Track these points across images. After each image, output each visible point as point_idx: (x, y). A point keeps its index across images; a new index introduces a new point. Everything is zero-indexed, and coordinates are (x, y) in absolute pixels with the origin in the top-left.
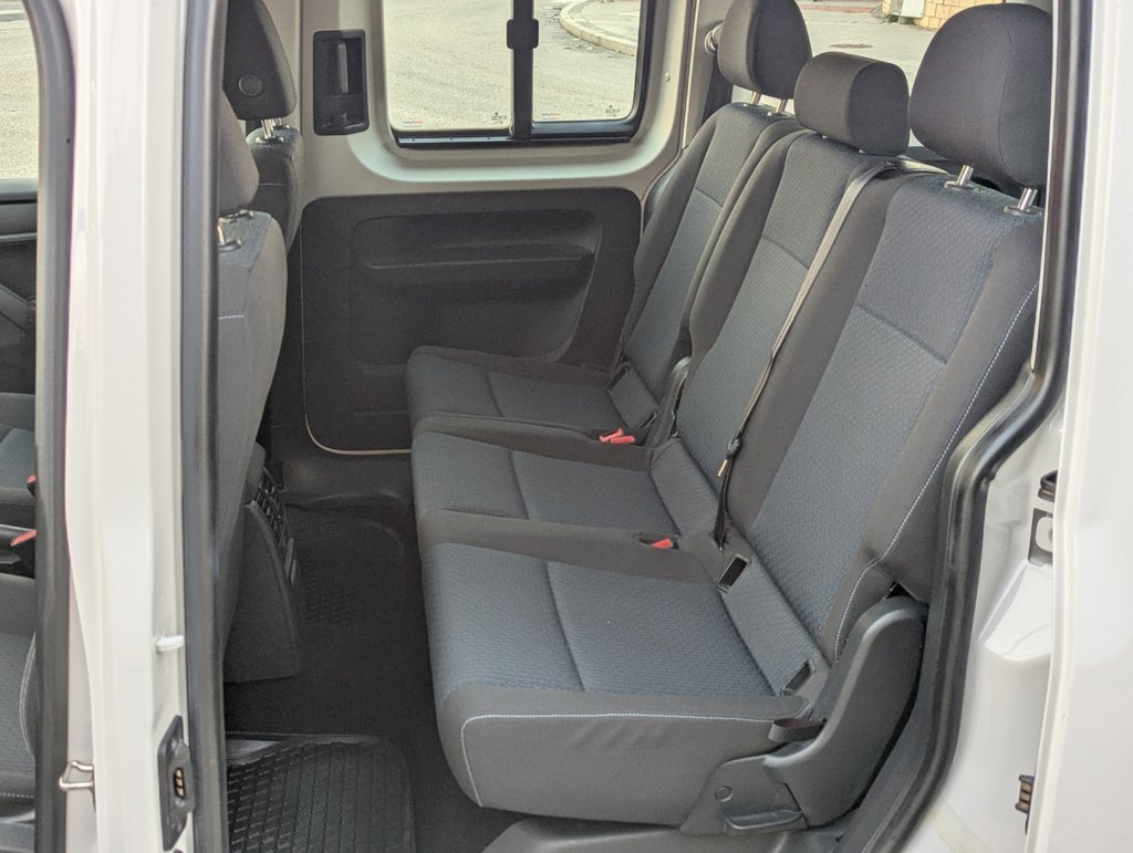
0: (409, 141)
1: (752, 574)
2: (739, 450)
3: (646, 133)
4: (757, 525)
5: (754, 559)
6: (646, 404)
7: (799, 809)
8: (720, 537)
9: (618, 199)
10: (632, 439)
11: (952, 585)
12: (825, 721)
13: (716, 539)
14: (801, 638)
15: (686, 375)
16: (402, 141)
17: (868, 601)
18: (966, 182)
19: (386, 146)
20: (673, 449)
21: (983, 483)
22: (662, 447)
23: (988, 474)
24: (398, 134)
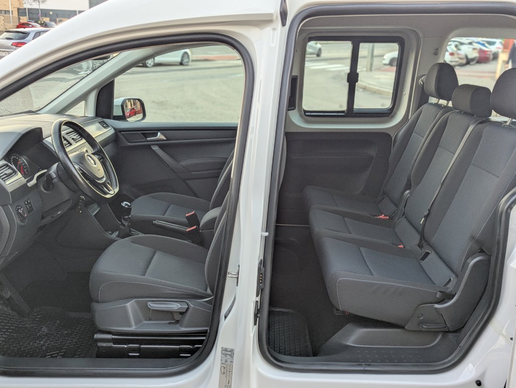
0: (309, 114)
1: (433, 256)
2: (428, 215)
3: (395, 114)
4: (434, 240)
5: (433, 252)
6: (393, 208)
7: (446, 324)
8: (420, 246)
9: (384, 136)
10: (388, 217)
11: (498, 243)
12: (456, 294)
13: (419, 247)
14: (448, 272)
15: (409, 195)
16: (307, 114)
17: (471, 255)
18: (509, 124)
19: (301, 116)
20: (404, 221)
21: (509, 211)
22: (399, 221)
23: (510, 207)
24: (305, 112)
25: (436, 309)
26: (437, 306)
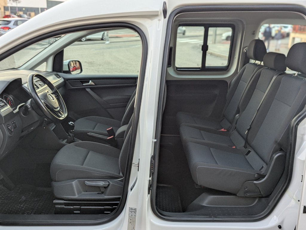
0: (179, 69)
1: (252, 153)
2: (250, 128)
3: (230, 69)
4: (254, 143)
5: (253, 150)
6: (229, 125)
7: (261, 193)
8: (245, 147)
9: (223, 82)
10: (226, 130)
11: (291, 145)
12: (266, 175)
13: (245, 148)
14: (262, 162)
15: (238, 117)
16: (178, 69)
17: (275, 152)
18: (297, 75)
19: (174, 70)
20: (236, 133)
21: (297, 126)
22: (233, 132)
23: (298, 124)
24: (177, 68)
25: (255, 184)
26: (255, 182)
